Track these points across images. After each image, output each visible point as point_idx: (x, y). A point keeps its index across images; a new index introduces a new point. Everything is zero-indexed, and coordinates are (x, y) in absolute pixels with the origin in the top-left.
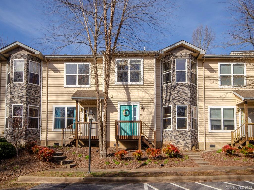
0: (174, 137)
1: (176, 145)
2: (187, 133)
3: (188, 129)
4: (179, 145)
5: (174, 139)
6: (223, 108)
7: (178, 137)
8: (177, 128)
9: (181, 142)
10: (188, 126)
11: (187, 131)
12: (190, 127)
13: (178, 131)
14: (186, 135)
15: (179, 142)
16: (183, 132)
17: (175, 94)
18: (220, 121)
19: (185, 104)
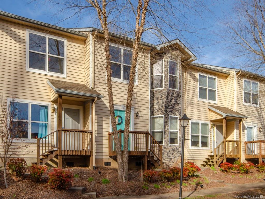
0: (167, 153)
1: (169, 163)
2: (178, 149)
3: (179, 145)
4: (172, 163)
5: (167, 156)
6: (201, 123)
7: (171, 153)
8: (170, 143)
9: (173, 159)
10: (179, 141)
11: (178, 147)
12: (180, 142)
13: (170, 146)
14: (178, 151)
15: (171, 159)
16: (175, 147)
17: (168, 102)
18: (198, 136)
19: (176, 116)
